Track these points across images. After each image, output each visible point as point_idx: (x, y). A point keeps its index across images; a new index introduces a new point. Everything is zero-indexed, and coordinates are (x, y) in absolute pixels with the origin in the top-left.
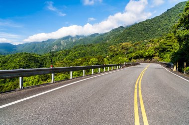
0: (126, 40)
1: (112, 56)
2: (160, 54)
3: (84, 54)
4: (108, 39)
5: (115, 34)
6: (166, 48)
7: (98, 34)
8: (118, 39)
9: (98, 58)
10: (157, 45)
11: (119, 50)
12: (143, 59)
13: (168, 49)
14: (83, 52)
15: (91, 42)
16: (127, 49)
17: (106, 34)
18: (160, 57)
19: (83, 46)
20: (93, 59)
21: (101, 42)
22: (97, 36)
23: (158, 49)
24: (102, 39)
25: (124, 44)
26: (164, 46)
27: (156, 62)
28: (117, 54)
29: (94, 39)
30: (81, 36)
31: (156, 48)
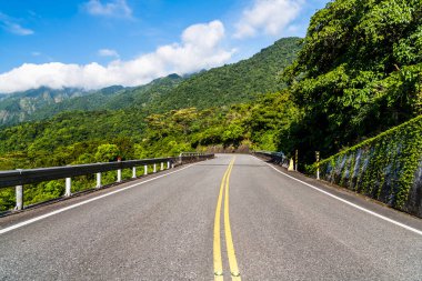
0: (184, 104)
1: (153, 140)
2: (253, 134)
3: (85, 134)
4: (146, 101)
5: (160, 91)
6: (264, 123)
7: (120, 88)
8: (168, 101)
9: (119, 144)
10: (248, 116)
11: (171, 125)
12: (221, 146)
13: (269, 125)
14: (81, 128)
15: (104, 106)
16: (188, 123)
17: (139, 88)
18: (254, 142)
19: (82, 114)
20: (107, 147)
21: (129, 106)
22: (117, 93)
23: (250, 123)
24: (131, 100)
25: (180, 112)
26: (261, 119)
27: (246, 151)
28: (165, 135)
29: (112, 97)
30: (76, 90)
31: (245, 122)
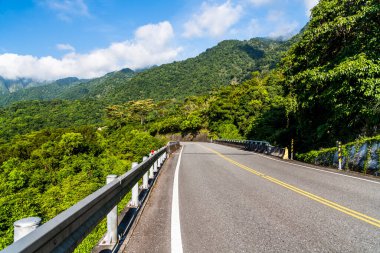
0: (138, 96)
1: (112, 129)
2: (211, 124)
3: (41, 123)
4: (100, 92)
5: (114, 83)
6: (221, 114)
7: (74, 80)
8: (122, 93)
9: (83, 132)
10: (206, 107)
11: (129, 115)
12: (179, 134)
13: (226, 116)
14: (37, 117)
15: (59, 97)
16: (145, 113)
17: (94, 80)
18: (213, 131)
19: (37, 104)
20: (71, 135)
21: (84, 97)
22: (73, 85)
23: (208, 114)
24: (86, 91)
25: (138, 103)
26: (219, 110)
27: (205, 139)
28: (123, 124)
29: (67, 89)
30: (30, 80)
31: (202, 113)
